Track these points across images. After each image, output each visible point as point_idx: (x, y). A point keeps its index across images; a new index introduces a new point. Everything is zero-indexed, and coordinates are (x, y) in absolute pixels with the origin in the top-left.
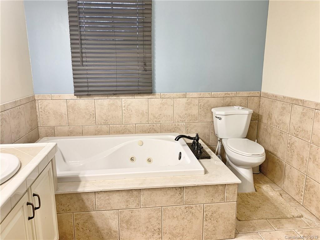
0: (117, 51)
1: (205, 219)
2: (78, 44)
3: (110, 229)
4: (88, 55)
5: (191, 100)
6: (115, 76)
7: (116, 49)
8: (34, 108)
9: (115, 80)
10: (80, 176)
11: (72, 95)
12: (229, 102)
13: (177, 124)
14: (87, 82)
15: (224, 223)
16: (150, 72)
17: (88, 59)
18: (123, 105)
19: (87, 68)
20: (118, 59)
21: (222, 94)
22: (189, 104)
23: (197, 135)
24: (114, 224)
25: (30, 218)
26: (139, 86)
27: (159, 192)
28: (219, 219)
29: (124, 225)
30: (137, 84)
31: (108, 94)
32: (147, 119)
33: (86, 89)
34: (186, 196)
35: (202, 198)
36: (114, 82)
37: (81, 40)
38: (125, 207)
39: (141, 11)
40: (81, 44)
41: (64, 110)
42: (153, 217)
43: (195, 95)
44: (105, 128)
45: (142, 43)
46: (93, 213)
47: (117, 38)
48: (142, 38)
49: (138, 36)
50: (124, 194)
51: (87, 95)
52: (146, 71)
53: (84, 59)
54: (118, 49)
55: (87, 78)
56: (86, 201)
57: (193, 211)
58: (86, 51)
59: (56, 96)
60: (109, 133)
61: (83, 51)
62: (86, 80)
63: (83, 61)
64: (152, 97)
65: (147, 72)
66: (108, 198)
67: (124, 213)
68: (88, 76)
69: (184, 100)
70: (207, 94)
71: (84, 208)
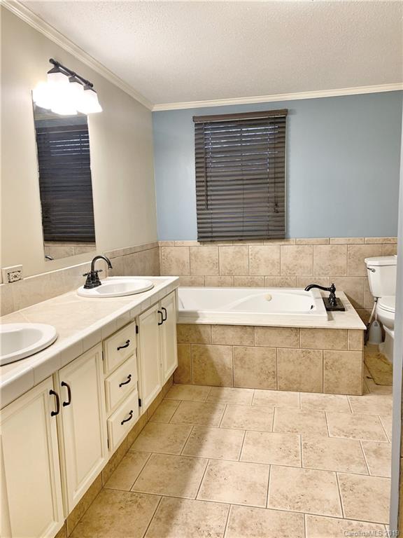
0: (245, 192)
1: (325, 367)
2: (203, 186)
3: (224, 365)
4: (213, 198)
5: (337, 247)
6: (241, 220)
7: (244, 189)
8: (157, 255)
9: (242, 224)
10: (199, 312)
11: (195, 242)
12: (390, 250)
13: (317, 278)
14: (211, 227)
15: (348, 375)
16: (282, 213)
17: (213, 202)
18: (250, 253)
19: (212, 212)
20: (245, 201)
21: (380, 239)
22: (333, 252)
23: (333, 286)
24: (228, 360)
25: (159, 324)
26: (268, 230)
27: (273, 332)
28: (342, 370)
29: (238, 362)
30: (266, 228)
31: (233, 240)
32: (279, 271)
33: (210, 235)
34: (303, 339)
35: (321, 343)
36: (241, 226)
37: (207, 181)
38: (239, 344)
39: (273, 146)
40: (207, 186)
41: (186, 258)
42: (268, 358)
43: (342, 240)
44: (229, 279)
45: (273, 180)
46: (209, 346)
47: (245, 178)
48: (273, 176)
49: (268, 173)
50: (238, 329)
51: (211, 241)
52: (278, 212)
53: (209, 202)
54: (246, 189)
55: (212, 223)
56: (202, 333)
57: (311, 356)
58: (212, 193)
59: (179, 243)
60: (233, 285)
61: (209, 193)
62: (210, 225)
63: (207, 205)
64: (286, 243)
65: (280, 213)
66: (222, 332)
67: (238, 350)
68: (213, 221)
69: (328, 247)
70: (358, 240)
71: (200, 341)
